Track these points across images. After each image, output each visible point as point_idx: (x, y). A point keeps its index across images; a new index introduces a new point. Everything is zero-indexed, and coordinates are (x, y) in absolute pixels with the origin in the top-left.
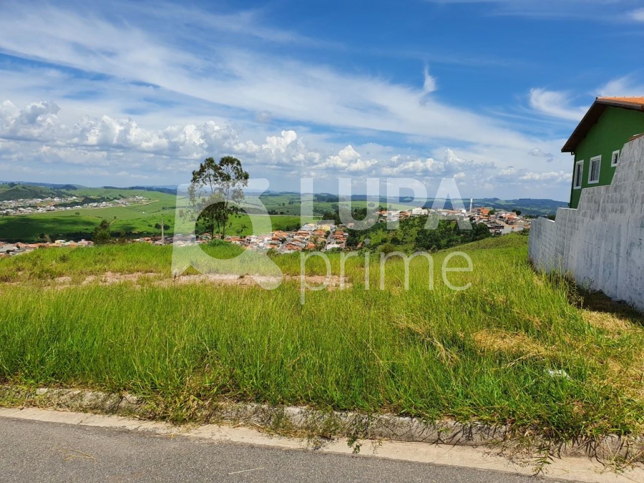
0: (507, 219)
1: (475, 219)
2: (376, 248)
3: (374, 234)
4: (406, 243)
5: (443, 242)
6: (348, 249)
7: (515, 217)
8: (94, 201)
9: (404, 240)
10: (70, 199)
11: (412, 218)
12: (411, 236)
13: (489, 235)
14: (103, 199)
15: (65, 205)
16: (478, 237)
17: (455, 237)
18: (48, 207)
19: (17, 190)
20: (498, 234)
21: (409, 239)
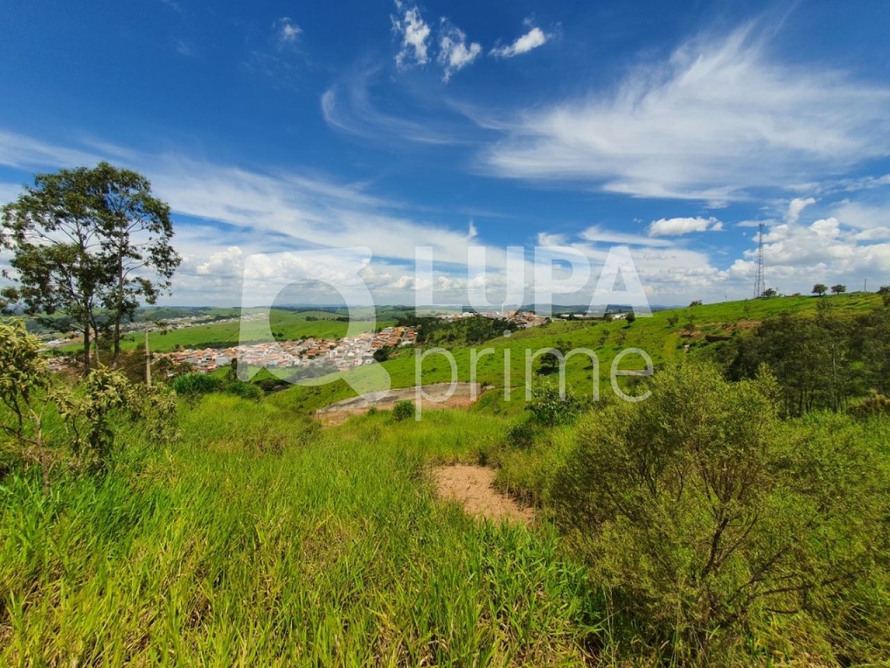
3: (437, 332)
4: (460, 338)
5: (486, 336)
6: (418, 344)
8: (224, 318)
9: (459, 336)
10: (205, 317)
11: (463, 319)
12: (463, 332)
13: (517, 329)
14: (232, 317)
15: (200, 322)
17: (494, 332)
18: (186, 324)
19: (162, 312)
20: (523, 328)
21: (462, 335)
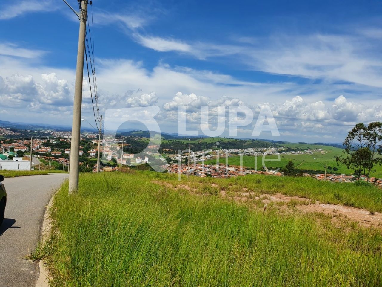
8: (293, 150)
10: (280, 149)
14: (298, 150)
19: (255, 143)
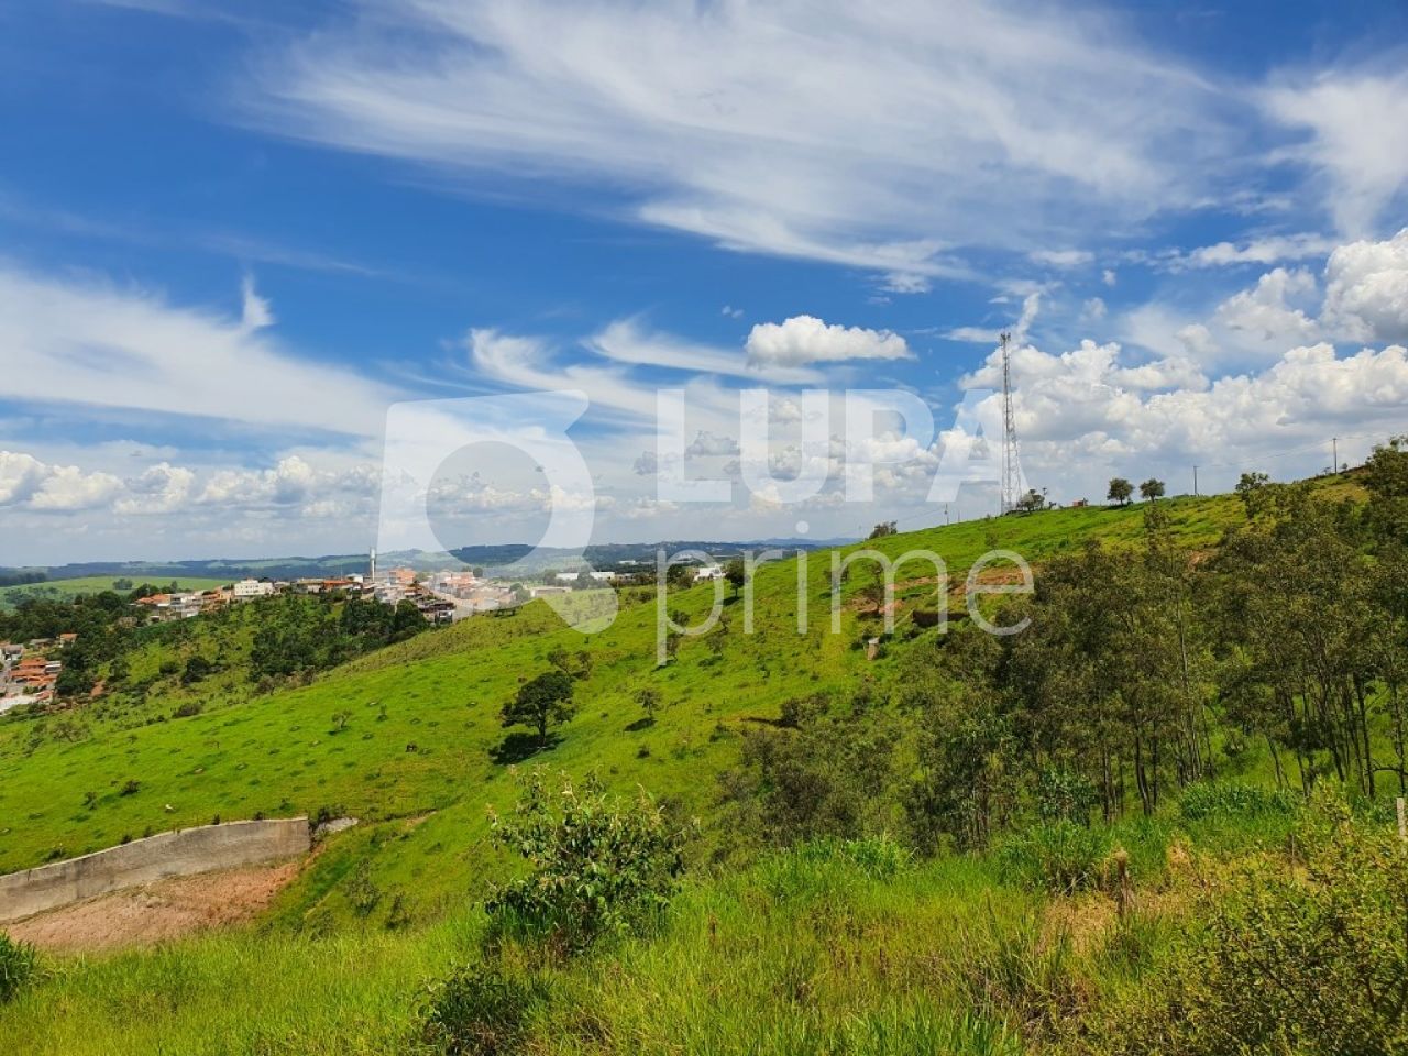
0: (456, 587)
1: (386, 595)
2: (146, 690)
3: (138, 655)
4: (228, 667)
5: (320, 654)
6: (64, 704)
7: (473, 581)
9: (222, 662)
11: (235, 605)
12: (239, 649)
13: (424, 626)
16: (401, 632)
17: (349, 639)
20: (444, 621)
21: (234, 657)
